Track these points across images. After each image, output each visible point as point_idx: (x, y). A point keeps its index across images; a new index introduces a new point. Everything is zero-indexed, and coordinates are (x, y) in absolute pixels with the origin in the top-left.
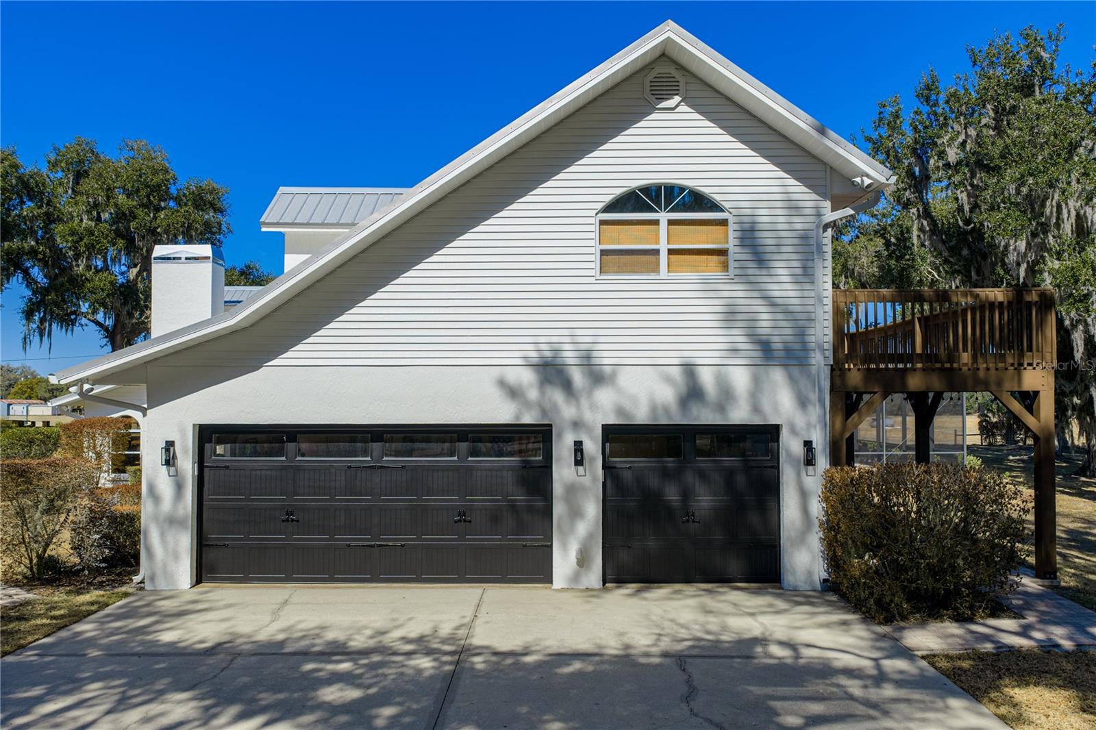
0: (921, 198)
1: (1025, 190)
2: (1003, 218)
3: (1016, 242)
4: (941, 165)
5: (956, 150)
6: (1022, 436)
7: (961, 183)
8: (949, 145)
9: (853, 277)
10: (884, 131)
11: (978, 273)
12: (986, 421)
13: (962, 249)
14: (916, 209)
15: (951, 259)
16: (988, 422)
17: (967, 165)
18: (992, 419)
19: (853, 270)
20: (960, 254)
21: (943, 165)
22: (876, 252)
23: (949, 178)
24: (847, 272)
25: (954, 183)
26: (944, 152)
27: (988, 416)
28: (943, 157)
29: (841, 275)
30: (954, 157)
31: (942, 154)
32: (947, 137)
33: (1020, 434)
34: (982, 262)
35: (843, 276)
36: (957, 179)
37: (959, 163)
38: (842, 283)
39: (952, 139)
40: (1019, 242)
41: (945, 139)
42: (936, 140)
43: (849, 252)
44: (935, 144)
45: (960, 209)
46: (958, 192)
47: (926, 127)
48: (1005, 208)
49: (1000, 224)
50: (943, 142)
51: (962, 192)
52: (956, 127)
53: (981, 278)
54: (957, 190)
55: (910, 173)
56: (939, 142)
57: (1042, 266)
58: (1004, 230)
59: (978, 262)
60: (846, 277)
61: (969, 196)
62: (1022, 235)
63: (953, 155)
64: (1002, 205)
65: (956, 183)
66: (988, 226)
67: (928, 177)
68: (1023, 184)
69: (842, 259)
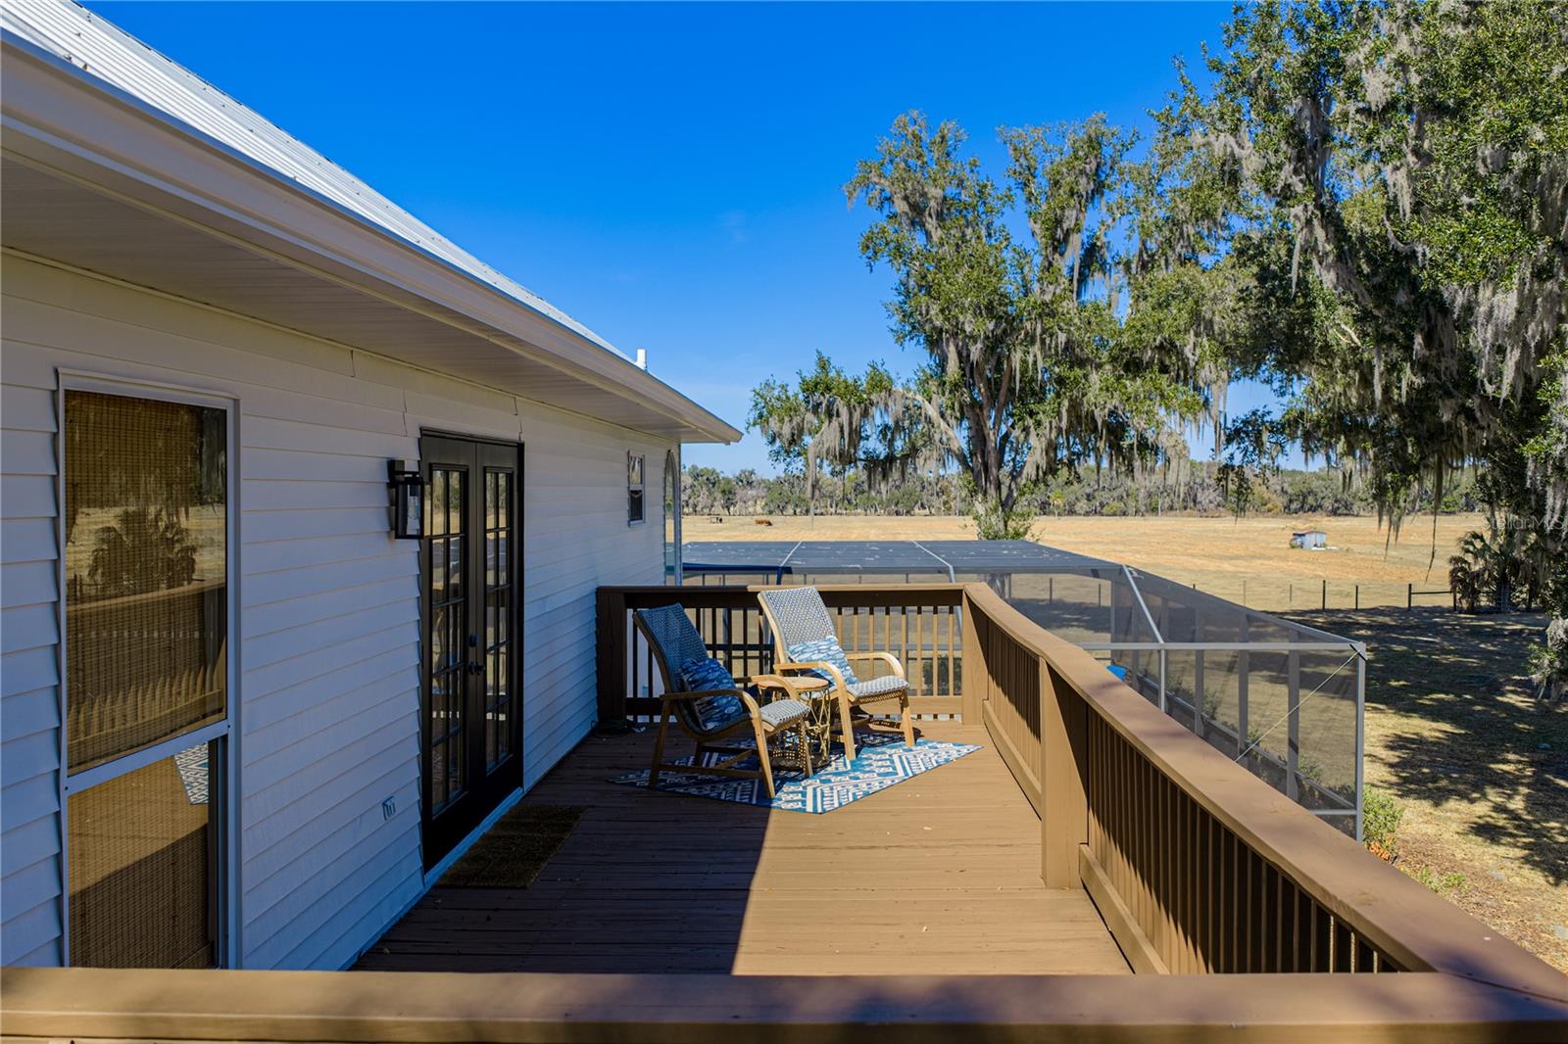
0: (1315, 184)
1: (1519, 158)
2: (1462, 235)
3: (1494, 293)
4: (1352, 110)
5: (1384, 77)
6: (1524, 596)
7: (1395, 151)
8: (1370, 66)
9: (1211, 336)
10: (1246, 48)
11: (1429, 340)
12: (1462, 569)
13: (1395, 291)
14: (1301, 207)
15: (1376, 312)
16: (1467, 573)
17: (1409, 109)
18: (1472, 566)
19: (1211, 321)
20: (1392, 304)
21: (1358, 111)
22: (1242, 291)
23: (1369, 139)
24: (1199, 325)
25: (1378, 148)
26: (1357, 82)
27: (1466, 562)
28: (1356, 93)
29: (1187, 331)
30: (1379, 93)
31: (1354, 87)
32: (1367, 49)
33: (1521, 592)
34: (1440, 318)
35: (1192, 332)
36: (1386, 139)
37: (1391, 105)
38: (1190, 346)
39: (1377, 52)
40: (1500, 296)
41: (1360, 55)
42: (1341, 55)
43: (1203, 289)
44: (1340, 65)
45: (1392, 208)
46: (1388, 168)
47: (1322, 28)
48: (1470, 207)
49: (1456, 249)
50: (1358, 61)
51: (1396, 168)
52: (1385, 25)
53: (1434, 352)
54: (1385, 163)
55: (1293, 133)
56: (1350, 59)
57: (1556, 358)
58: (1464, 266)
59: (1429, 320)
60: (1197, 335)
61: (1412, 178)
62: (1509, 277)
63: (1377, 87)
64: (1465, 199)
65: (1382, 149)
66: (1424, 255)
67: (1326, 137)
68: (1516, 142)
69: (1190, 302)
